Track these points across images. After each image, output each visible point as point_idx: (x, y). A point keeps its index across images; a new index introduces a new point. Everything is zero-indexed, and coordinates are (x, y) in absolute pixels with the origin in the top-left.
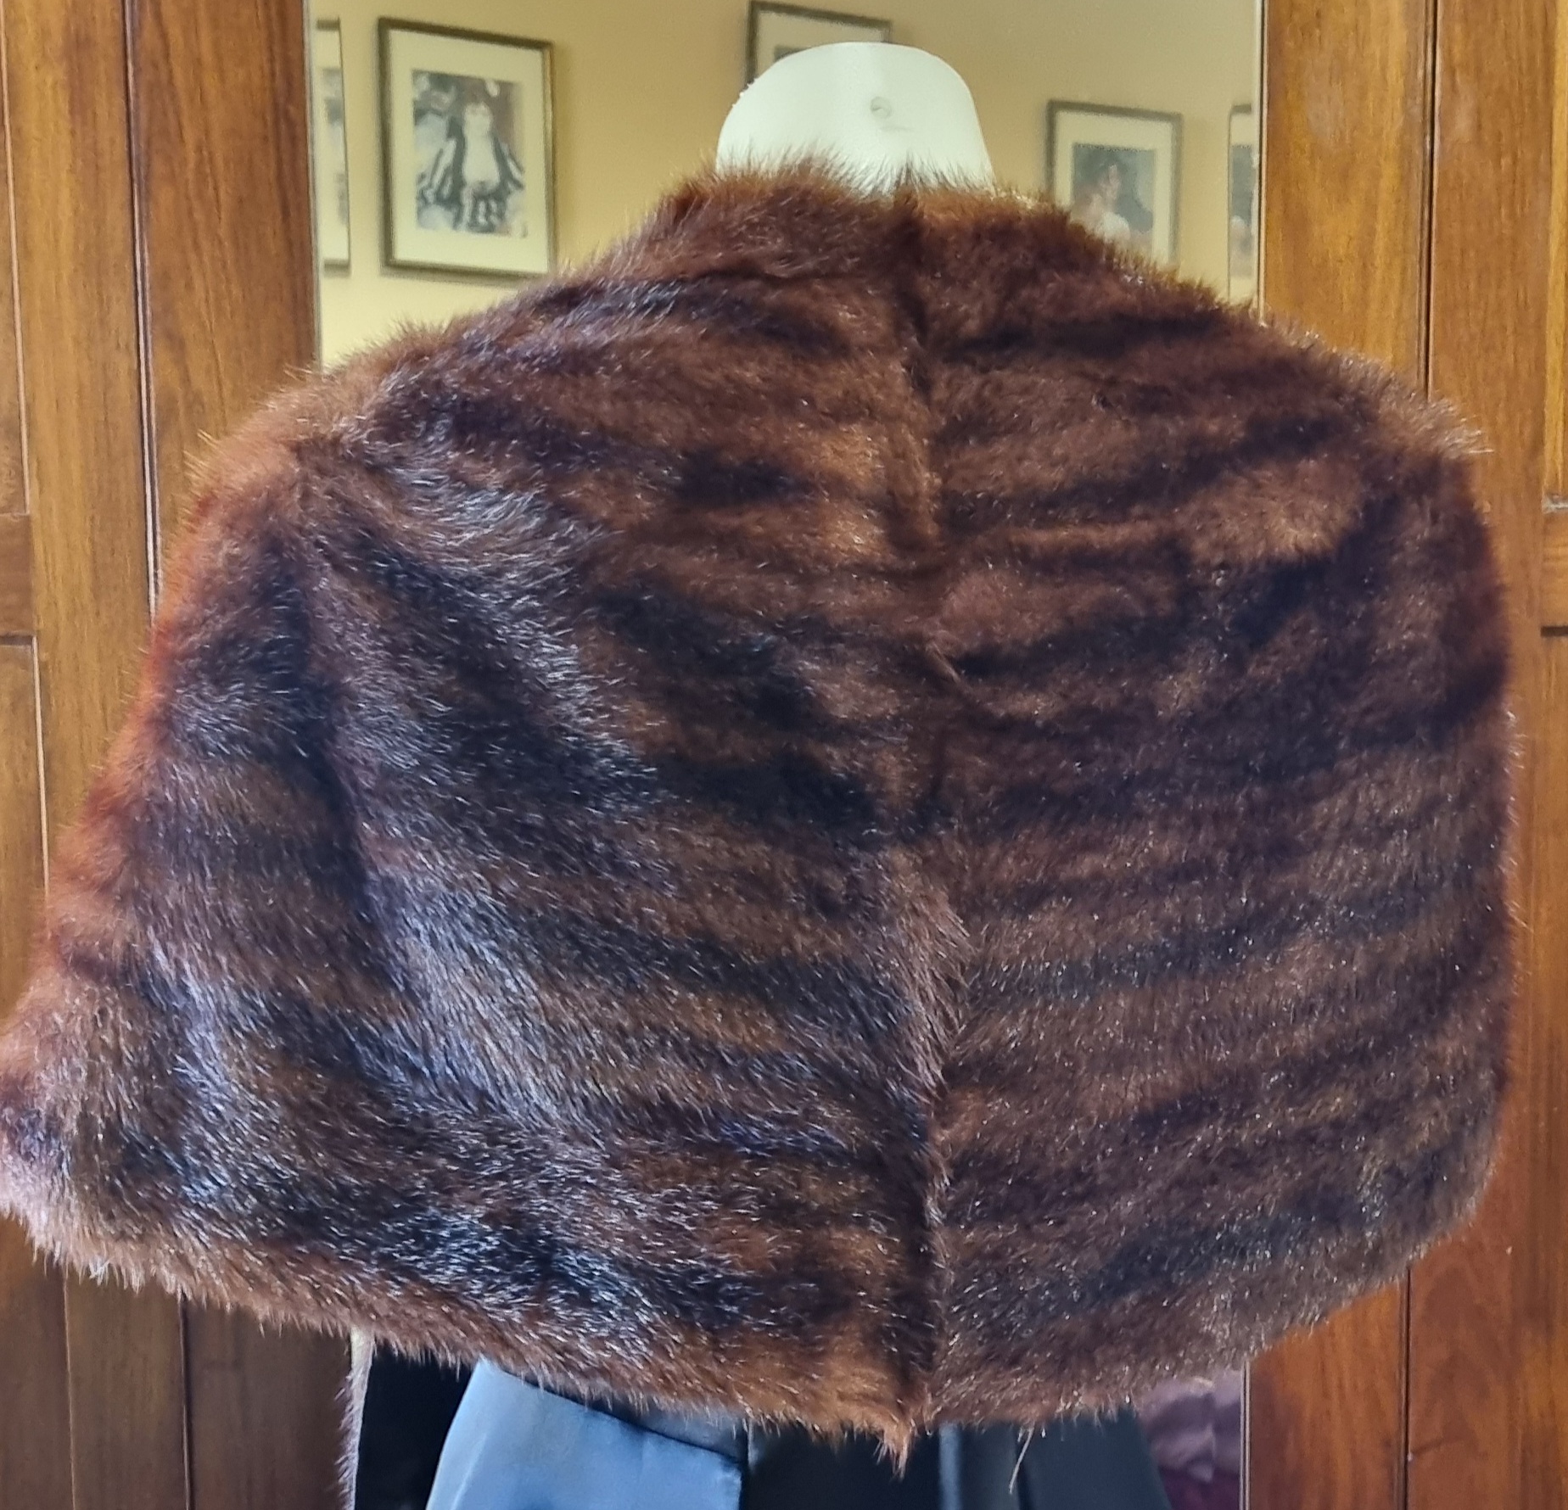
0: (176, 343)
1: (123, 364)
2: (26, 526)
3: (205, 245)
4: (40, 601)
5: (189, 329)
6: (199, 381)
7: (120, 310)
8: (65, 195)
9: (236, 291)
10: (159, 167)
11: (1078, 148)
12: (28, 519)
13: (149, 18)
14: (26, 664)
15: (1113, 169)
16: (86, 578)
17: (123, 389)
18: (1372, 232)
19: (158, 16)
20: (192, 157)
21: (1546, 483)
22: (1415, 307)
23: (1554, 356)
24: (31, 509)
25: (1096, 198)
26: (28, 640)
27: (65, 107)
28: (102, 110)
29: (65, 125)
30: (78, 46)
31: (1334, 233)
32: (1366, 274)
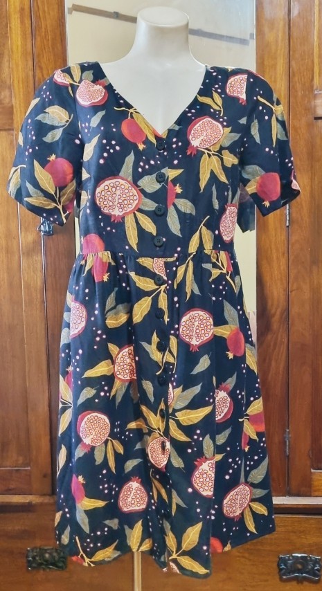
0: (41, 68)
1: (31, 73)
2: (12, 107)
3: (46, 48)
4: (15, 122)
5: (43, 66)
7: (30, 63)
8: (19, 39)
9: (52, 57)
10: (37, 33)
12: (12, 105)
13: (35, 4)
14: (13, 135)
17: (31, 78)
18: (278, 36)
20: (43, 30)
21: (315, 88)
22: (287, 51)
23: (316, 60)
24: (14, 103)
26: (13, 129)
27: (19, 22)
29: (19, 25)
30: (22, 9)
31: (270, 36)
32: (277, 45)
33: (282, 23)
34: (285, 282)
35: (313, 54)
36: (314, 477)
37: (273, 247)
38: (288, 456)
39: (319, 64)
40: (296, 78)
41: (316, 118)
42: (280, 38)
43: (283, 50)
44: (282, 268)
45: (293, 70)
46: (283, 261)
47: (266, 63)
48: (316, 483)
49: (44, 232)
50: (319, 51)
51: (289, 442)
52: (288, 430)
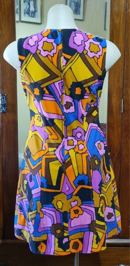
18: (121, 21)
31: (117, 21)
32: (120, 25)
33: (122, 15)
34: (120, 139)
37: (115, 122)
42: (121, 22)
43: (122, 28)
44: (119, 133)
45: (127, 38)
46: (120, 129)
47: (114, 34)
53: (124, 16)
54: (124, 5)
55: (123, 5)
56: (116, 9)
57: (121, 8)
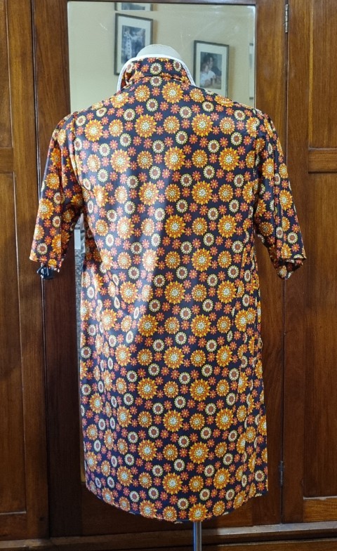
0: (43, 114)
1: (32, 118)
3: (49, 94)
4: (15, 165)
5: (46, 111)
6: (47, 122)
7: (31, 107)
8: (20, 84)
9: (55, 104)
10: (40, 79)
11: (202, 53)
12: (12, 149)
13: (38, 49)
14: (12, 178)
15: (211, 59)
16: (24, 160)
17: (32, 122)
18: (276, 95)
19: (40, 49)
20: (47, 77)
21: (309, 144)
22: (284, 110)
23: (310, 119)
24: (13, 146)
25: (207, 67)
26: (12, 173)
27: (21, 66)
28: (28, 67)
29: (21, 70)
30: (23, 55)
31: (269, 95)
32: (275, 104)
33: (279, 83)
34: (280, 323)
35: (307, 113)
36: (306, 505)
38: (282, 487)
39: (313, 123)
40: (293, 136)
41: (310, 173)
42: (278, 97)
44: (278, 311)
45: (289, 127)
46: (279, 304)
48: (307, 510)
49: (45, 276)
50: (313, 110)
51: (283, 473)
52: (282, 462)
53: (282, 85)
54: (283, 64)
55: (280, 64)
56: (266, 72)
57: (276, 70)
